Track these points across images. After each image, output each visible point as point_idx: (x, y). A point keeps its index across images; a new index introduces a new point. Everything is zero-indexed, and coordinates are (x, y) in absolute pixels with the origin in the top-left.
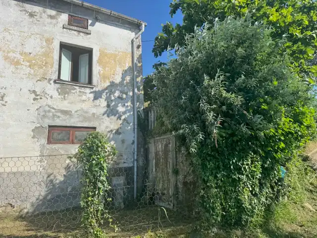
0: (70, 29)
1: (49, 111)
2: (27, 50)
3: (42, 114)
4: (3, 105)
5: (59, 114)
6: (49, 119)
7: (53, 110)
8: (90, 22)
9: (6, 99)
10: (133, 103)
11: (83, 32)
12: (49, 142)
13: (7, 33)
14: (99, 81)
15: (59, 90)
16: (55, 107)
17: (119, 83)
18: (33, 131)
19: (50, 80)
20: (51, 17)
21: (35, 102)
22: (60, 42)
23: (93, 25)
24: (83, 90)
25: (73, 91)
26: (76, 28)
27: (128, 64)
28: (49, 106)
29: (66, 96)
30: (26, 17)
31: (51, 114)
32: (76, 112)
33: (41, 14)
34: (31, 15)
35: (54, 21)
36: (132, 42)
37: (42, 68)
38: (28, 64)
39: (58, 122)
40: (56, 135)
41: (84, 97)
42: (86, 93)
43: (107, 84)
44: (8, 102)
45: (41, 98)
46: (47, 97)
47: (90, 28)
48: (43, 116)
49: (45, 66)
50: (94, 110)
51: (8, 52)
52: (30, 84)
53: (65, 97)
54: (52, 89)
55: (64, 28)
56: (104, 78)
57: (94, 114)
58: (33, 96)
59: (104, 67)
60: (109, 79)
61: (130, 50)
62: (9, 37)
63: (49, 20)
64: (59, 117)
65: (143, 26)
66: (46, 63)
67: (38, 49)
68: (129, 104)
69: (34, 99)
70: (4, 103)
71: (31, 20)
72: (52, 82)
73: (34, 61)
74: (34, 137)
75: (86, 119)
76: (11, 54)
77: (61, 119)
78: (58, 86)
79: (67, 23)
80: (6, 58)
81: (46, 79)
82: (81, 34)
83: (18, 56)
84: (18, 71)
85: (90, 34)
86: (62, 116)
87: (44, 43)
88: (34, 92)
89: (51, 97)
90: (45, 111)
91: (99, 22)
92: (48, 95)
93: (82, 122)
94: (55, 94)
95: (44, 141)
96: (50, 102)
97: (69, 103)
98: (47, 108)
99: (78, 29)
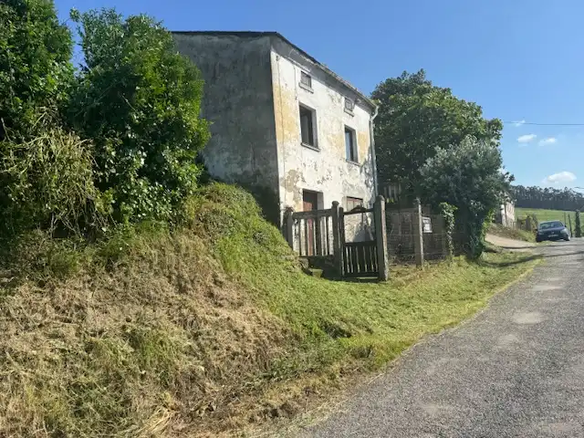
0: (347, 112)
2: (334, 133)
6: (347, 191)
7: (348, 185)
8: (353, 104)
10: (374, 178)
13: (325, 117)
14: (360, 159)
15: (348, 167)
16: (348, 182)
17: (367, 160)
18: (342, 200)
19: (344, 159)
20: (339, 100)
21: (341, 177)
22: (344, 125)
23: (354, 107)
24: (356, 167)
25: (353, 169)
29: (351, 172)
32: (355, 186)
33: (335, 98)
34: (332, 99)
36: (370, 123)
37: (340, 148)
38: (335, 144)
39: (350, 194)
40: (349, 204)
41: (357, 174)
42: (357, 170)
43: (363, 161)
44: (332, 177)
45: (342, 174)
46: (345, 173)
47: (353, 110)
48: (345, 188)
50: (361, 184)
52: (338, 163)
54: (345, 167)
55: (344, 111)
57: (361, 187)
58: (339, 172)
59: (361, 147)
60: (364, 156)
61: (370, 131)
62: (327, 121)
63: (339, 104)
66: (341, 144)
67: (338, 131)
71: (332, 103)
73: (337, 142)
75: (359, 192)
76: (329, 136)
78: (347, 164)
79: (345, 106)
80: (327, 139)
82: (351, 116)
83: (332, 137)
84: (333, 150)
85: (354, 116)
86: (351, 189)
87: (339, 126)
88: (339, 168)
91: (356, 104)
94: (347, 171)
96: (346, 177)
97: (352, 178)
98: (345, 183)
99: (349, 111)
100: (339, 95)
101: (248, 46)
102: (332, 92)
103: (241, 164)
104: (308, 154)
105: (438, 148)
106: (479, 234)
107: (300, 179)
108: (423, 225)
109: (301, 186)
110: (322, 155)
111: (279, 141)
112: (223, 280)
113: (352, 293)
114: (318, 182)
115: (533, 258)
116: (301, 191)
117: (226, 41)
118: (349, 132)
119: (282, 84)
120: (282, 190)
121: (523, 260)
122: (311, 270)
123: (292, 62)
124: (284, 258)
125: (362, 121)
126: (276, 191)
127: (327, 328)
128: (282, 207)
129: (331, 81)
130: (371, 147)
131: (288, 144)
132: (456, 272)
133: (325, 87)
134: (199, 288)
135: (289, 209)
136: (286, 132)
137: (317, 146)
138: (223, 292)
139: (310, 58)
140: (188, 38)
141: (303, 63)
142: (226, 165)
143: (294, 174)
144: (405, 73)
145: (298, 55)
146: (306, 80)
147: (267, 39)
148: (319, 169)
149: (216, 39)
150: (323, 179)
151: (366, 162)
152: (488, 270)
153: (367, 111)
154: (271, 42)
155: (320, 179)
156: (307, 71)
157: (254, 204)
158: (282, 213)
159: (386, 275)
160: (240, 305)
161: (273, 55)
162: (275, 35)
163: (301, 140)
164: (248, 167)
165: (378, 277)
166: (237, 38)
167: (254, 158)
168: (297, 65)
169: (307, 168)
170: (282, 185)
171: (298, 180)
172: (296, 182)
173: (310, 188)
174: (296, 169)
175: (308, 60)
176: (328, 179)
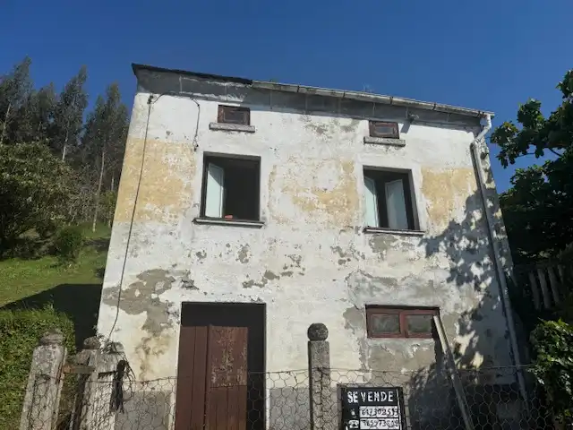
0: (373, 143)
1: (364, 281)
2: (321, 186)
3: (354, 285)
4: (300, 274)
5: (378, 285)
6: (365, 293)
7: (369, 279)
8: (401, 126)
9: (302, 264)
10: (493, 258)
11: (393, 145)
12: (370, 335)
13: (293, 164)
14: (430, 223)
15: (373, 244)
16: (371, 273)
17: (463, 223)
18: (344, 315)
19: (357, 229)
20: (347, 129)
21: (342, 266)
22: (364, 166)
23: (405, 130)
24: (407, 240)
25: (393, 244)
26: (381, 140)
27: (471, 189)
28: (362, 273)
29: (384, 252)
30: (314, 134)
31: (366, 285)
32: (403, 280)
33: (332, 127)
34: (320, 131)
35: (350, 134)
36: (472, 147)
37: (343, 211)
38: (324, 206)
39: (379, 299)
40: (378, 321)
41: (411, 254)
42: (412, 245)
43: (443, 227)
44: (306, 270)
45: (349, 260)
46: (358, 257)
47: (402, 136)
48: (357, 289)
49: (347, 207)
50: (431, 276)
51: (298, 191)
52: (331, 239)
53: (381, 254)
54: (362, 243)
55: (365, 142)
56: (437, 217)
57: (431, 282)
58: (337, 257)
59: (434, 199)
60: (444, 218)
61: (470, 163)
62: (296, 169)
63: (344, 134)
64: (379, 290)
65: (489, 118)
66: (348, 202)
67: (335, 181)
68: (486, 260)
69: (341, 262)
70: (301, 270)
71: (321, 138)
72: (360, 232)
73: (331, 201)
74: (347, 327)
75: (421, 292)
76: (301, 195)
77: (382, 292)
78: (370, 237)
79: (368, 134)
80: (296, 201)
81: (352, 227)
82: (391, 147)
83: (311, 196)
84: (313, 218)
85: (404, 146)
86: (383, 287)
87: (342, 171)
88: (338, 249)
89: (363, 257)
90: (357, 281)
91: (415, 124)
92: (359, 253)
93: (415, 297)
94: (368, 251)
95: (363, 333)
96: (362, 265)
97: (390, 265)
98: (360, 276)
99: (385, 140)
100: (346, 121)
107: (176, 285)
109: (175, 297)
110: (270, 230)
111: (119, 225)
114: (246, 285)
116: (178, 307)
119: (155, 133)
120: (106, 313)
123: (192, 97)
131: (150, 226)
133: (296, 117)
137: (258, 217)
141: (219, 92)
143: (157, 278)
145: (193, 82)
146: (235, 116)
150: (269, 276)
153: (464, 128)
155: (256, 279)
156: (234, 101)
161: (143, 96)
168: (207, 99)
169: (208, 261)
170: (109, 302)
171: (167, 287)
172: (160, 292)
173: (213, 300)
174: (165, 269)
175: (226, 84)
176: (289, 274)
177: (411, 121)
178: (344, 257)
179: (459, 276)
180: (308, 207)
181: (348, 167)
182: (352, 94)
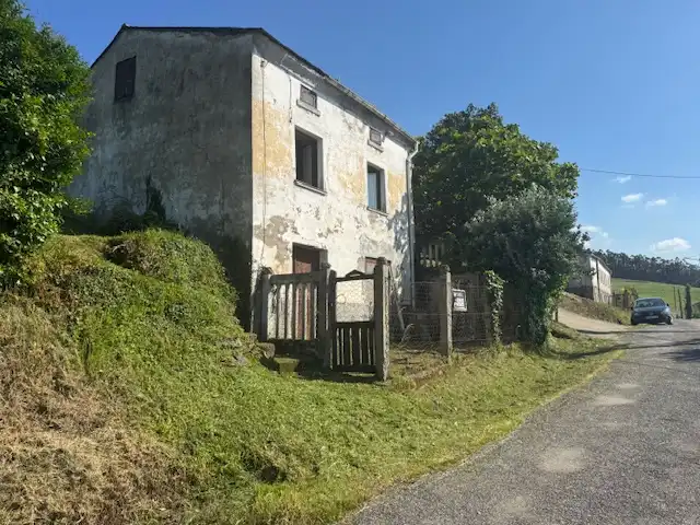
0: (371, 146)
1: (366, 241)
2: (350, 170)
3: (362, 243)
4: (342, 232)
5: (371, 244)
6: (366, 249)
7: (368, 240)
8: (382, 136)
9: (342, 225)
10: (409, 234)
13: (337, 150)
14: (390, 209)
15: (370, 218)
16: (369, 236)
17: (401, 211)
19: (364, 206)
20: (360, 130)
21: (358, 230)
22: (367, 162)
23: (383, 140)
24: (381, 218)
25: (377, 220)
26: (374, 144)
27: (405, 191)
28: (365, 235)
30: (346, 129)
31: (367, 244)
32: (380, 243)
33: (355, 126)
34: (350, 127)
35: (362, 135)
36: (407, 162)
37: (359, 192)
38: (351, 187)
39: (371, 253)
40: (369, 267)
41: (383, 227)
42: (383, 221)
43: (394, 212)
44: (345, 230)
45: (361, 226)
46: (364, 225)
47: (382, 144)
48: (363, 246)
49: (360, 190)
50: (389, 242)
51: (340, 172)
52: (354, 211)
53: (373, 225)
54: (366, 216)
55: (368, 144)
56: (392, 205)
57: (389, 246)
58: (356, 223)
59: (391, 193)
60: (394, 207)
61: (405, 173)
62: (339, 155)
63: (360, 134)
64: (371, 248)
66: (361, 187)
67: (356, 169)
68: (407, 236)
69: (358, 227)
70: (342, 230)
71: (350, 133)
72: (366, 209)
73: (354, 184)
75: (385, 250)
76: (342, 175)
77: (372, 250)
78: (369, 213)
79: (369, 138)
80: (339, 179)
81: (362, 205)
82: (378, 151)
83: (345, 177)
84: (346, 195)
85: (383, 152)
86: (373, 246)
87: (359, 162)
88: (356, 218)
89: (366, 225)
90: (363, 240)
91: (388, 137)
92: (364, 223)
93: (384, 254)
94: (368, 223)
96: (365, 230)
97: (376, 233)
98: (364, 238)
99: (376, 145)
100: (360, 124)
101: (225, 46)
102: (351, 118)
103: (206, 205)
104: (306, 197)
105: (492, 199)
106: (541, 314)
107: (289, 229)
108: (454, 299)
109: (290, 238)
110: (329, 198)
111: (255, 176)
112: (74, 384)
113: (320, 402)
114: (320, 235)
115: (617, 347)
116: (290, 246)
117: (201, 39)
118: (375, 171)
119: (268, 98)
120: (257, 244)
121: (602, 351)
122: (279, 360)
123: (287, 72)
124: (219, 345)
125: (395, 160)
126: (247, 244)
127: (252, 463)
128: (255, 267)
129: (347, 102)
130: (407, 195)
131: (272, 181)
132: (503, 366)
133: (339, 110)
134: (18, 396)
135: (265, 271)
136: (270, 164)
137: (322, 188)
138: (67, 404)
139: (315, 68)
140: (154, 35)
141: (304, 74)
142: (187, 206)
143: (279, 223)
144: (471, 107)
145: (293, 61)
146: (309, 98)
147: (249, 36)
148: (322, 217)
149: (187, 37)
150: (329, 231)
151: (398, 214)
152: (550, 362)
153: (404, 146)
154: (254, 42)
155: (324, 232)
156: (311, 85)
157: (212, 261)
158: (255, 276)
159: (386, 372)
160: (97, 425)
161: (256, 59)
162: (260, 31)
163: (295, 176)
164: (215, 210)
165: (373, 373)
166: (212, 35)
167: (223, 198)
168: (295, 77)
169: (302, 214)
170: (258, 237)
171: (286, 231)
172: (282, 233)
173: (306, 243)
174: (283, 216)
175: (311, 71)
176: (337, 231)
177: (386, 134)
178: (359, 223)
179: (398, 246)
180: (345, 185)
181: (361, 159)
182: (370, 106)
